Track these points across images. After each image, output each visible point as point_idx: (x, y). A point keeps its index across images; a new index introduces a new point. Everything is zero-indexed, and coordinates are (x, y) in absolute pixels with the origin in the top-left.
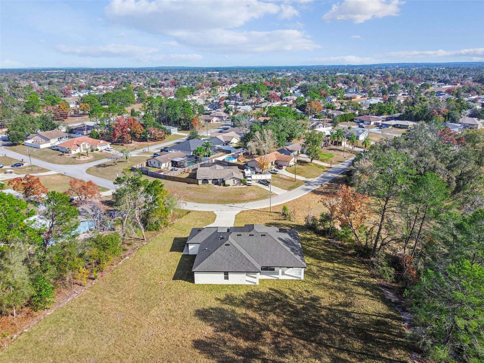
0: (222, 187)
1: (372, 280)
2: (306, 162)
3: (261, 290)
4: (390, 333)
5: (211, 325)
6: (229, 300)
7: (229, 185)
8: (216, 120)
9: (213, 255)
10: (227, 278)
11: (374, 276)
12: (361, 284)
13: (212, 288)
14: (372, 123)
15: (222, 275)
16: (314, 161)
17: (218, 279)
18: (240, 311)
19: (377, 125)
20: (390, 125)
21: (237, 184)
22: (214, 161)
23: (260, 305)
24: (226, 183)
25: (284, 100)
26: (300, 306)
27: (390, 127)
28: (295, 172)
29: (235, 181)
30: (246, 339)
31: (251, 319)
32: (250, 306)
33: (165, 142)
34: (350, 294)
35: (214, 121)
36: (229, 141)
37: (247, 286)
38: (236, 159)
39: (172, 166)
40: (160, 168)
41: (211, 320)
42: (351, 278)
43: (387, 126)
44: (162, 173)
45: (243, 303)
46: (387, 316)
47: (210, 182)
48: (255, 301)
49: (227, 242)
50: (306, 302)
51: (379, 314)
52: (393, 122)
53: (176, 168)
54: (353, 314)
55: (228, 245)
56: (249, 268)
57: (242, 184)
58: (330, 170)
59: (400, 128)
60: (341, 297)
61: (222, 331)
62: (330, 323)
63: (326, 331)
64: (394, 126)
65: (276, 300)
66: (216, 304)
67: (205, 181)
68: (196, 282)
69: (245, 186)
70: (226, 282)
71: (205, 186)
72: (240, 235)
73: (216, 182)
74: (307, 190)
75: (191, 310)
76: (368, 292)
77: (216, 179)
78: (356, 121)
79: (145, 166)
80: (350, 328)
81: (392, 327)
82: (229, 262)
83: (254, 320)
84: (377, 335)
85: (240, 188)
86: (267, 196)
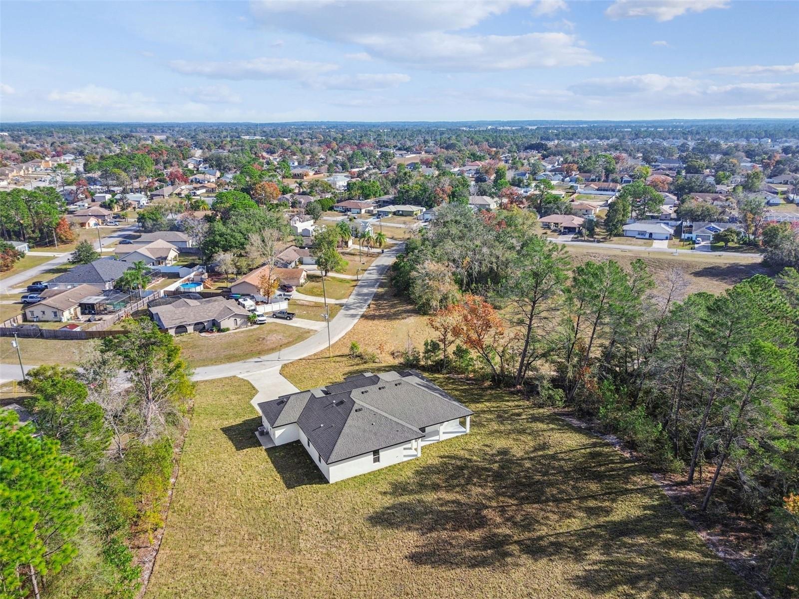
0: (216, 334)
1: (541, 410)
2: (318, 277)
3: (430, 462)
4: (612, 462)
5: (409, 529)
6: (399, 488)
7: (228, 329)
8: (94, 222)
9: (346, 430)
10: (377, 460)
11: (541, 406)
12: (535, 419)
13: (361, 481)
14: (363, 211)
15: (371, 457)
16: (330, 274)
17: (364, 465)
18: (429, 497)
19: (371, 214)
20: (390, 212)
21: (242, 324)
22: (162, 294)
23: (446, 480)
24: (223, 325)
25: (192, 181)
26: (495, 466)
27: (390, 215)
28: (311, 293)
29: (238, 320)
30: (471, 528)
31: (453, 502)
32: (436, 487)
33: (16, 273)
34: (535, 434)
35: (91, 225)
36: (164, 256)
37: (408, 462)
38: (202, 286)
39: (83, 313)
40: (60, 321)
41: (402, 522)
42: (519, 415)
43: (386, 213)
44: (78, 329)
45: (422, 487)
46: (594, 445)
47: (190, 329)
48: (435, 478)
49: (356, 407)
50: (498, 458)
51: (585, 447)
52: (392, 208)
53: (97, 317)
54: (560, 456)
55: (360, 410)
56: (406, 435)
57: (249, 324)
58: (359, 283)
59: (402, 215)
60: (529, 440)
61: (431, 530)
62: (546, 474)
63: (551, 484)
64: (395, 213)
65: (461, 468)
66: (388, 501)
67: (181, 329)
68: (332, 480)
69: (256, 326)
70: (377, 466)
71: (184, 338)
72: (366, 392)
73: (201, 327)
74: (353, 316)
75: (359, 522)
76: (551, 426)
77: (202, 323)
78: (338, 209)
79: (20, 322)
80: (569, 472)
81: (607, 455)
82: (375, 434)
83: (456, 502)
84: (603, 468)
85: (249, 330)
86: (302, 336)
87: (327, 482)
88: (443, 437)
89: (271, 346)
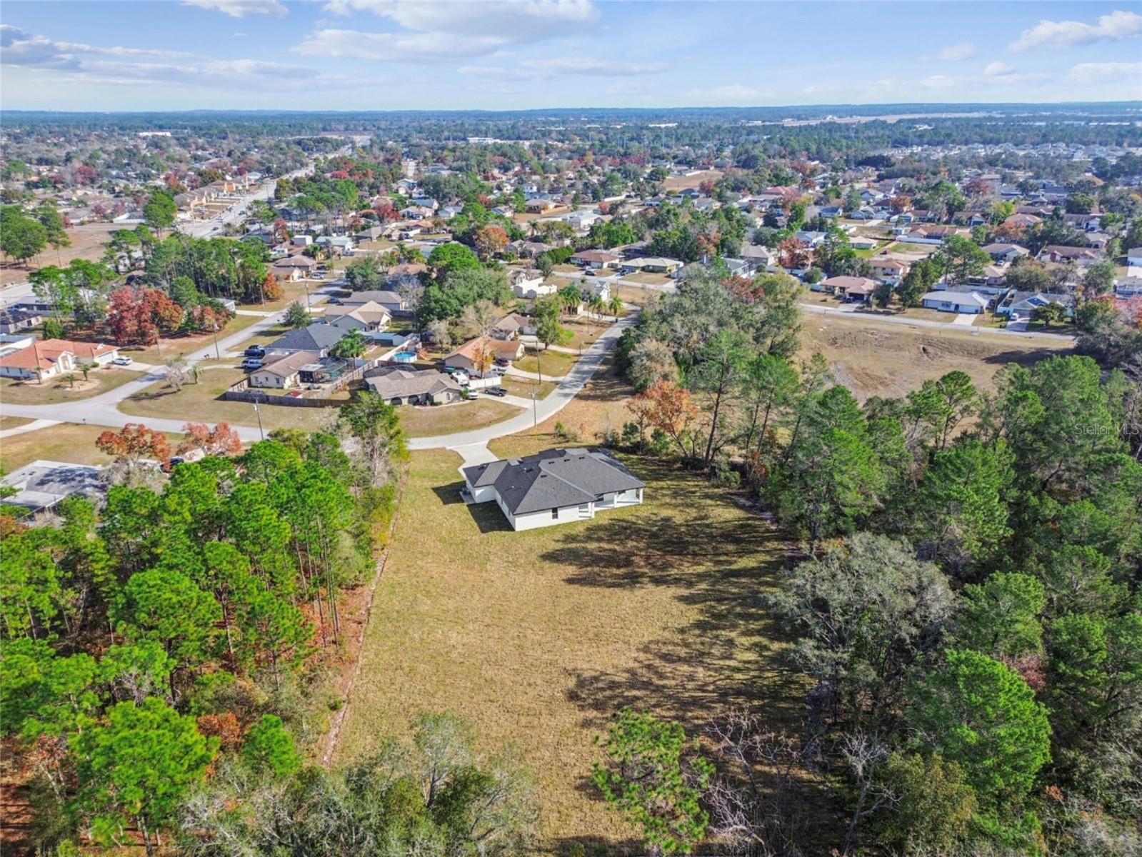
0: (429, 408)
1: (716, 490)
2: (537, 350)
3: (601, 522)
4: (757, 531)
5: (571, 564)
6: (569, 538)
7: (440, 403)
8: (299, 274)
9: (531, 490)
10: (555, 516)
11: (718, 487)
12: (707, 496)
13: (540, 532)
14: (605, 265)
15: (550, 514)
16: (550, 347)
17: (545, 519)
18: (592, 546)
19: (614, 268)
20: (637, 268)
21: (454, 398)
22: (376, 364)
23: (610, 535)
24: (436, 400)
25: (404, 216)
26: (655, 528)
27: (637, 271)
28: (528, 368)
29: (451, 394)
30: (618, 567)
31: (610, 550)
32: (600, 540)
34: (700, 508)
35: (296, 278)
36: (376, 320)
37: (582, 521)
38: (416, 356)
39: (304, 381)
41: (566, 560)
42: (694, 492)
43: (633, 269)
44: (301, 397)
45: (589, 538)
46: (749, 519)
47: (405, 401)
48: (601, 534)
49: (542, 473)
50: (659, 523)
51: (739, 519)
52: (641, 262)
53: (316, 385)
54: (714, 524)
55: (545, 476)
56: (582, 499)
57: (461, 399)
58: (581, 359)
59: (652, 271)
60: (693, 513)
61: (587, 566)
62: (695, 536)
63: (696, 544)
64: (643, 269)
65: (626, 528)
66: (560, 546)
67: (397, 401)
68: (518, 529)
69: (468, 401)
70: (555, 522)
71: (399, 409)
72: (553, 462)
73: (415, 400)
74: (567, 395)
75: (533, 557)
76: (719, 502)
77: (416, 396)
78: (576, 262)
79: (246, 387)
80: (716, 536)
81: (756, 526)
82: (555, 496)
83: (614, 551)
84: (746, 535)
85: (462, 405)
86: (512, 413)
87: (513, 530)
88: (617, 505)
89: (482, 421)
